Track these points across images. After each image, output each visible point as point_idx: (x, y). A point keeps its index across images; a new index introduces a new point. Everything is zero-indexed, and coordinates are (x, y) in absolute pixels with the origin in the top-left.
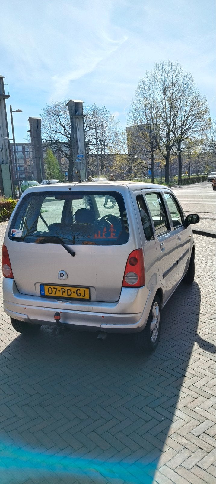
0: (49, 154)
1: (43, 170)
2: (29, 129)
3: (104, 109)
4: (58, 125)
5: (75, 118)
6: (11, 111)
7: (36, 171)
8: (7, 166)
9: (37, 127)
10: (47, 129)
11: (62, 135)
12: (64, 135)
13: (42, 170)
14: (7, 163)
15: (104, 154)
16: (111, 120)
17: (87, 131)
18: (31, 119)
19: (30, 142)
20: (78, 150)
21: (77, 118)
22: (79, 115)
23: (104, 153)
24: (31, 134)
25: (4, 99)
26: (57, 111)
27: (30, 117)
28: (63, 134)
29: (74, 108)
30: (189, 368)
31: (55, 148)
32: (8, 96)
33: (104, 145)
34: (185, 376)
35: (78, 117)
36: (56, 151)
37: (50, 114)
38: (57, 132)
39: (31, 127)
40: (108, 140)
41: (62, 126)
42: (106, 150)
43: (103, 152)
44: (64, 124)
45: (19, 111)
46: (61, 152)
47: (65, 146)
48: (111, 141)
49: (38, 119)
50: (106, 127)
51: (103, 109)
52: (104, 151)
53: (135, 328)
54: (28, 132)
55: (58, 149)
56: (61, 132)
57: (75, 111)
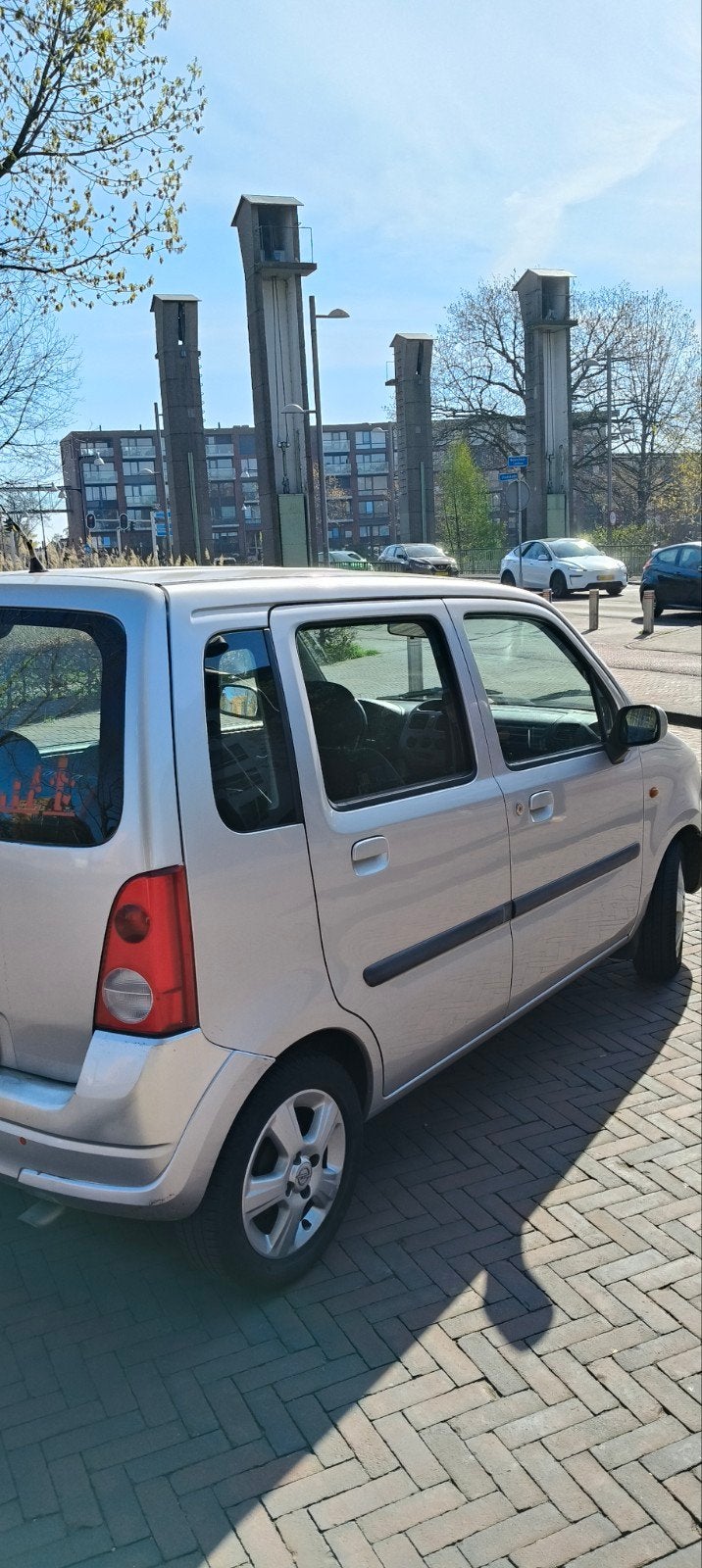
0: (456, 458)
1: (430, 509)
2: (393, 377)
3: (662, 300)
4: (497, 358)
5: (541, 331)
6: (313, 317)
7: (406, 515)
8: (298, 500)
9: (419, 370)
10: (458, 374)
11: (506, 391)
12: (514, 391)
13: (427, 511)
14: (299, 491)
15: (651, 454)
16: (683, 336)
17: (592, 375)
18: (399, 342)
19: (394, 419)
20: (543, 440)
21: (549, 332)
22: (554, 322)
23: (652, 450)
24: (398, 393)
25: (298, 277)
26: (493, 311)
27: (397, 336)
28: (510, 390)
29: (538, 296)
30: (358, 1410)
31: (482, 438)
32: (311, 267)
33: (652, 421)
34: (313, 1453)
35: (552, 328)
36: (483, 445)
37: (470, 323)
38: (489, 382)
39: (398, 369)
40: (665, 406)
41: (509, 360)
42: (658, 439)
43: (648, 446)
44: (514, 352)
45: (338, 314)
46: (501, 449)
47: (513, 429)
48: (675, 409)
49: (423, 340)
50: (663, 360)
51: (657, 299)
52: (652, 444)
53: (140, 1207)
54: (388, 384)
55: (489, 438)
56: (506, 382)
57: (541, 307)
